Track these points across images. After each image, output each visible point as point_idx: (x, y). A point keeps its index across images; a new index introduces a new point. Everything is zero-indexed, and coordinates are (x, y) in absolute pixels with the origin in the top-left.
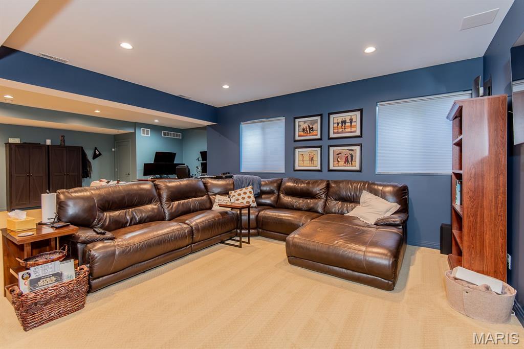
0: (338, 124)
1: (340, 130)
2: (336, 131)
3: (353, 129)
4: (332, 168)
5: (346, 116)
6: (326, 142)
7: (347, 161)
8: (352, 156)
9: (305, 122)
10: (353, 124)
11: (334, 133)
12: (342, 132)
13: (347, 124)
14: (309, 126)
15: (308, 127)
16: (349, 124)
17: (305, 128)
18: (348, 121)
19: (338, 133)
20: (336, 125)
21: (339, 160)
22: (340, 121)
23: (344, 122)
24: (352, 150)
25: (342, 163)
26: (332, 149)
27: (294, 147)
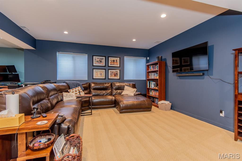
0: (112, 61)
1: (113, 64)
2: (111, 64)
3: (117, 64)
4: (109, 78)
5: (115, 59)
6: (107, 68)
7: (115, 75)
8: (117, 73)
9: (98, 58)
10: (117, 62)
11: (110, 64)
12: (113, 65)
13: (115, 62)
14: (100, 60)
15: (99, 61)
16: (116, 62)
17: (98, 61)
18: (115, 61)
19: (112, 64)
20: (111, 62)
21: (112, 75)
22: (112, 60)
23: (114, 61)
24: (117, 72)
25: (113, 76)
26: (110, 71)
27: (93, 69)
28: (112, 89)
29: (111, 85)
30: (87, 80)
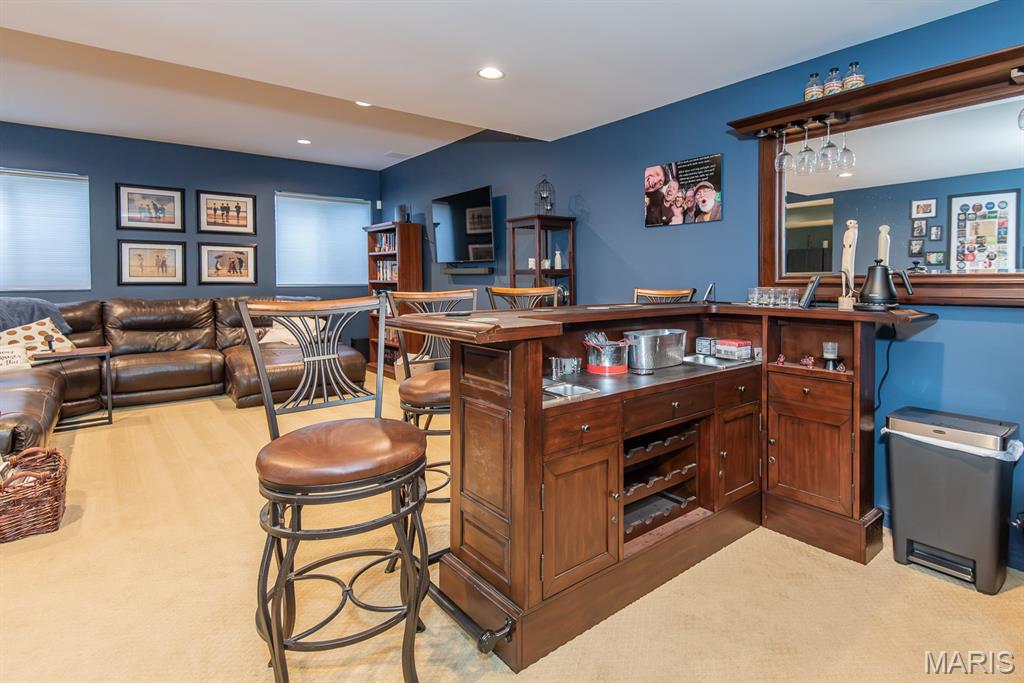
0: (215, 210)
1: (220, 221)
2: (213, 220)
3: (242, 222)
4: (205, 278)
6: (191, 237)
7: (232, 268)
8: (241, 262)
9: (144, 197)
10: (241, 214)
11: (209, 224)
12: (223, 225)
13: (231, 213)
14: (154, 205)
15: (151, 207)
16: (235, 214)
17: (144, 206)
18: (233, 208)
19: (215, 224)
20: (212, 212)
21: (219, 266)
22: (218, 206)
23: (225, 209)
24: (241, 253)
25: (225, 271)
26: (205, 249)
27: (119, 241)
28: (216, 325)
29: (214, 307)
30: (89, 288)
